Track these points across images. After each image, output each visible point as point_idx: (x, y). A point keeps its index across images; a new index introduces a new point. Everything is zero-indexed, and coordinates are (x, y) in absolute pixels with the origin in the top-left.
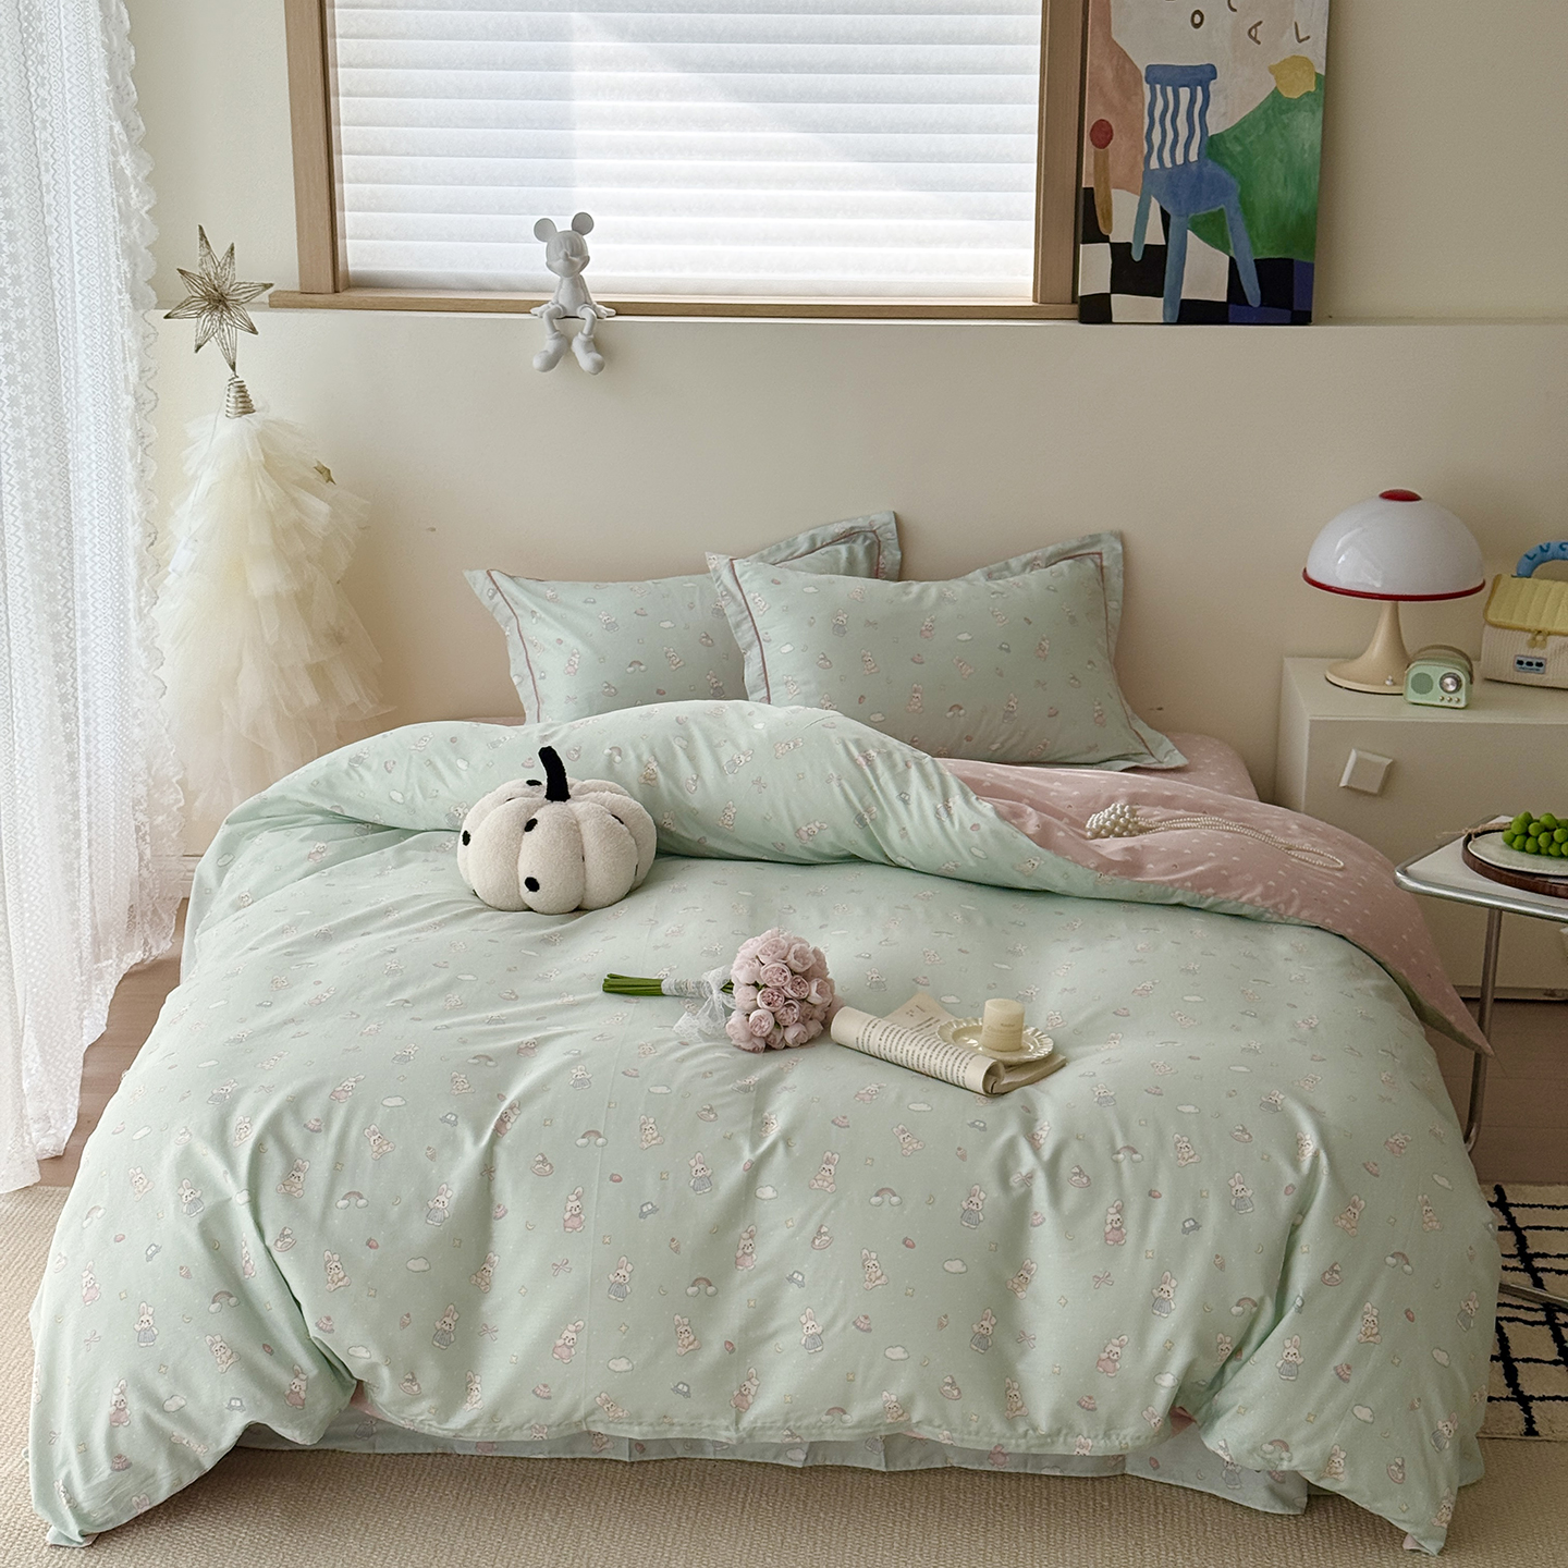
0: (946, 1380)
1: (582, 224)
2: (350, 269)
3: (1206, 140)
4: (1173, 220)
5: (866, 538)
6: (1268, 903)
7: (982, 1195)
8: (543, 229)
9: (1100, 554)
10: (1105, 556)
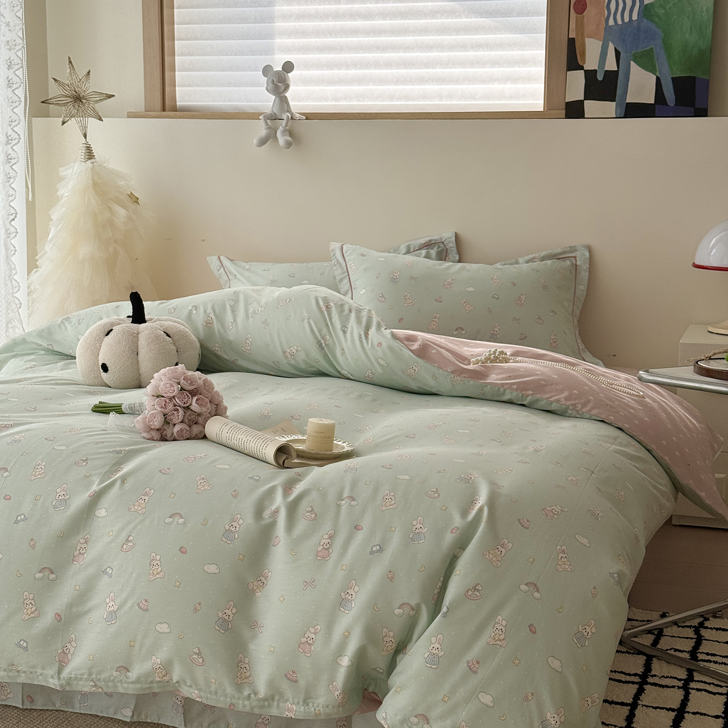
0: (195, 650)
1: (288, 67)
2: (178, 103)
3: (642, 7)
4: (622, 55)
5: (439, 247)
6: (568, 403)
7: (241, 522)
8: (267, 70)
9: (575, 257)
10: (578, 259)
